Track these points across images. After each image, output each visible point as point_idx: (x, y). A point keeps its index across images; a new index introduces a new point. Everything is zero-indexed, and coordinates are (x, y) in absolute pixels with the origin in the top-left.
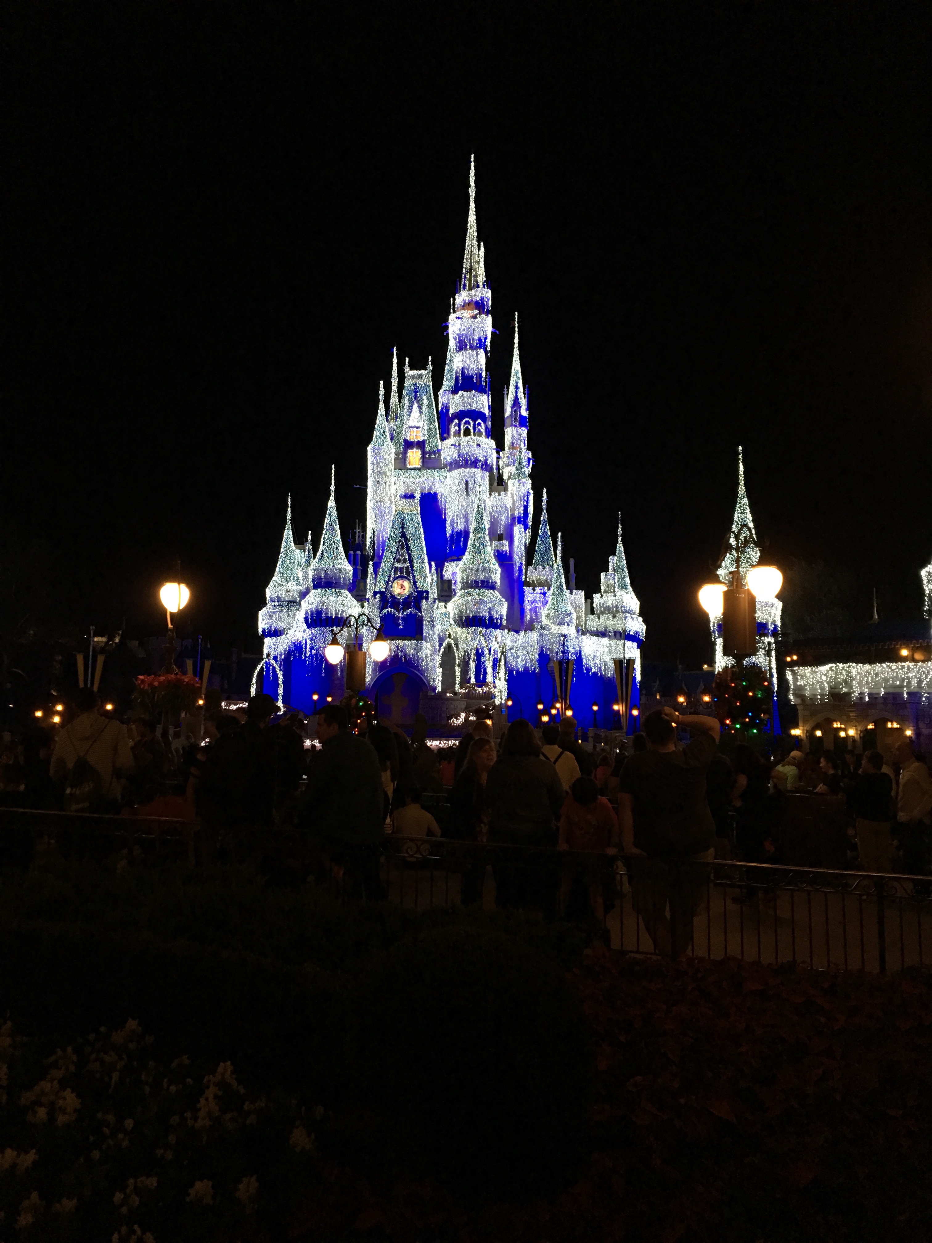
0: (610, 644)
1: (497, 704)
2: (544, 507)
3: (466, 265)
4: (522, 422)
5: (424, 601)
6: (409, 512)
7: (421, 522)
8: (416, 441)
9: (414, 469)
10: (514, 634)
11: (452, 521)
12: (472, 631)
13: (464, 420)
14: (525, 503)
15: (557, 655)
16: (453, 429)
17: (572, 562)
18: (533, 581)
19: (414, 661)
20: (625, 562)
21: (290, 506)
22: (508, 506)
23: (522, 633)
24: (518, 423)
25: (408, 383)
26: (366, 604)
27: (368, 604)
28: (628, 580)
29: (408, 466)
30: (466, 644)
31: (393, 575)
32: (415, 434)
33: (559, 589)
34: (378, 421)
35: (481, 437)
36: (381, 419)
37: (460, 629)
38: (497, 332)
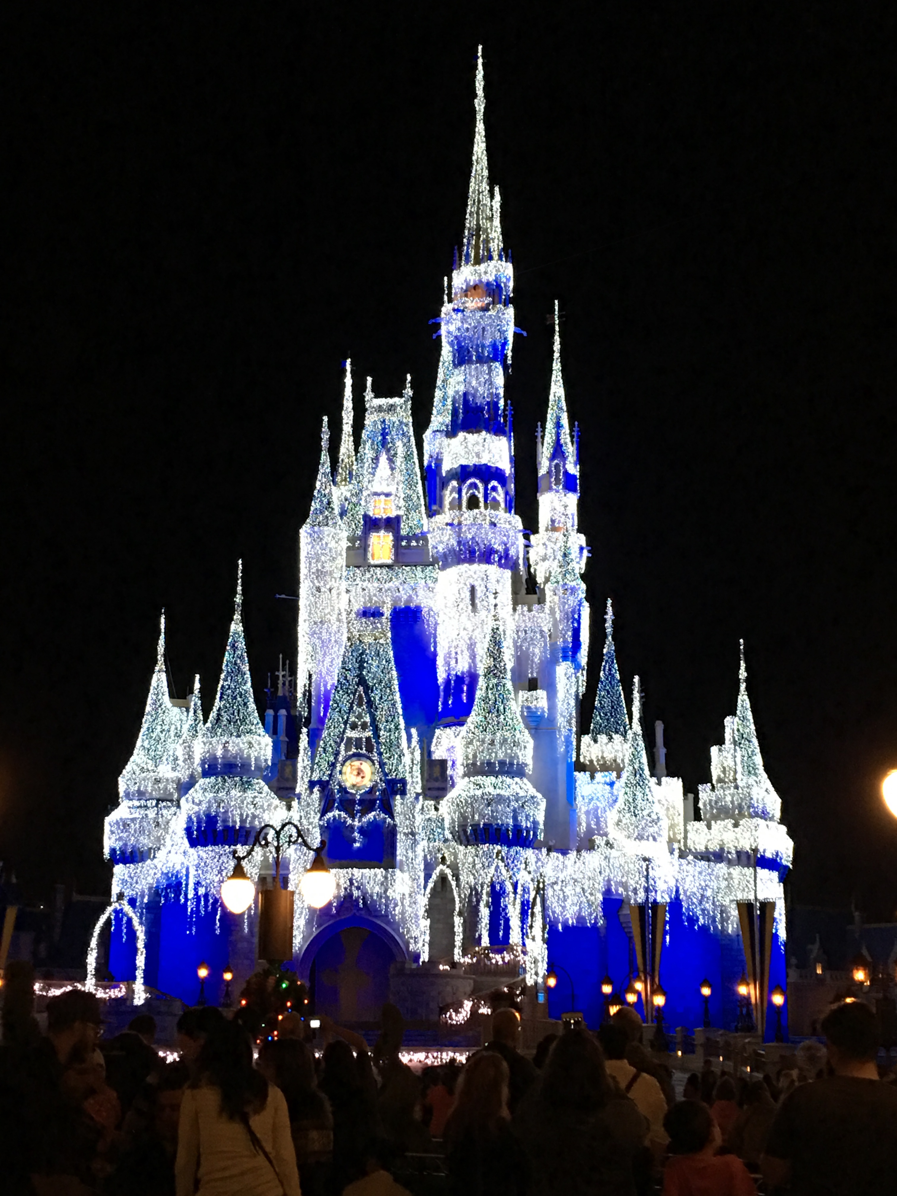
0: (729, 874)
1: (529, 984)
2: (609, 630)
3: (470, 222)
4: (569, 484)
5: (398, 797)
6: (371, 641)
7: (392, 659)
8: (384, 517)
9: (381, 566)
10: (558, 857)
11: (448, 655)
12: (484, 852)
13: (469, 482)
14: (576, 625)
15: (636, 894)
16: (448, 496)
17: (659, 727)
18: (591, 761)
19: (380, 906)
20: (753, 727)
21: (163, 630)
22: (545, 629)
23: (573, 855)
24: (561, 487)
25: (370, 419)
26: (295, 804)
27: (299, 803)
28: (758, 760)
29: (372, 562)
30: (474, 875)
31: (343, 753)
32: (382, 505)
33: (638, 776)
34: (318, 484)
35: (498, 510)
36: (324, 480)
37: (462, 848)
38: (525, 334)
